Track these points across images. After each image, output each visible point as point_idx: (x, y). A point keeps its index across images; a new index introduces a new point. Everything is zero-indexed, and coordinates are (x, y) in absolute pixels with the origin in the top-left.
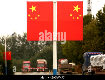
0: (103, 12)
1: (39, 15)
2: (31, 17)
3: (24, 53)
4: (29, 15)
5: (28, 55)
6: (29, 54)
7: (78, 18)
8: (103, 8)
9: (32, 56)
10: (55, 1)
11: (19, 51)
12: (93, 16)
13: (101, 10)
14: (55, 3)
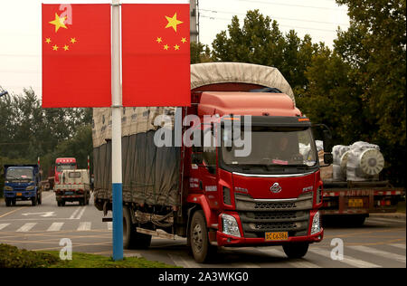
0: (228, 37)
1: (73, 40)
2: (52, 44)
3: (31, 143)
4: (48, 41)
5: (40, 146)
6: (42, 145)
7: (177, 47)
8: (229, 26)
9: (49, 151)
10: (117, 3)
11: (17, 138)
12: (204, 48)
13: (224, 33)
14: (116, 8)
